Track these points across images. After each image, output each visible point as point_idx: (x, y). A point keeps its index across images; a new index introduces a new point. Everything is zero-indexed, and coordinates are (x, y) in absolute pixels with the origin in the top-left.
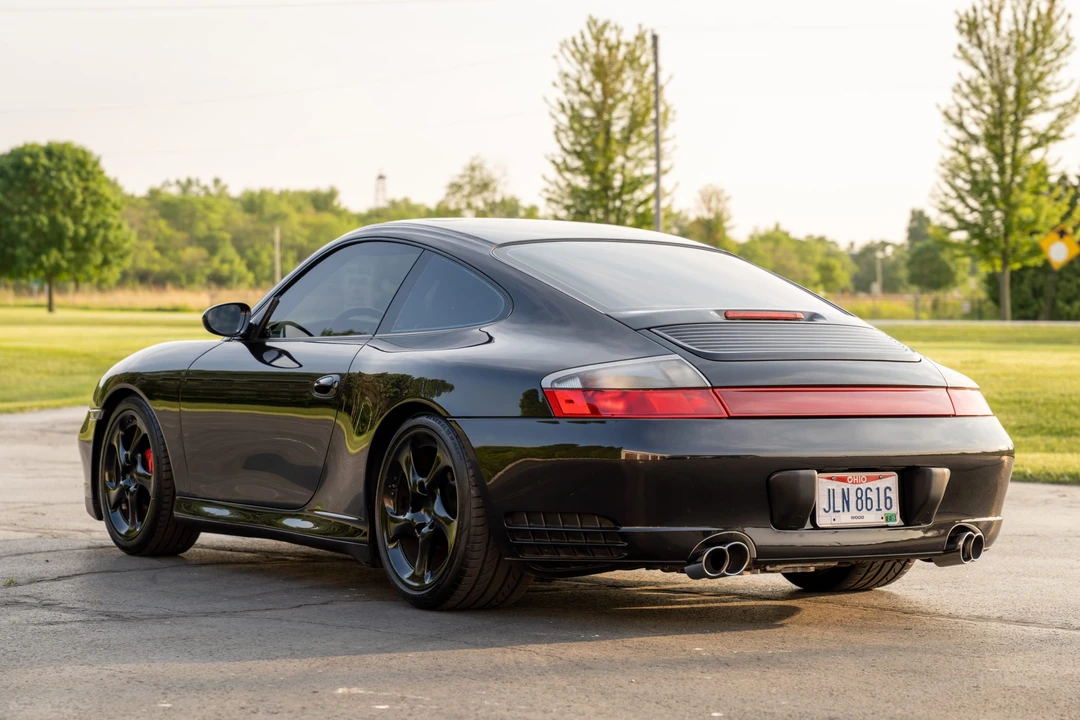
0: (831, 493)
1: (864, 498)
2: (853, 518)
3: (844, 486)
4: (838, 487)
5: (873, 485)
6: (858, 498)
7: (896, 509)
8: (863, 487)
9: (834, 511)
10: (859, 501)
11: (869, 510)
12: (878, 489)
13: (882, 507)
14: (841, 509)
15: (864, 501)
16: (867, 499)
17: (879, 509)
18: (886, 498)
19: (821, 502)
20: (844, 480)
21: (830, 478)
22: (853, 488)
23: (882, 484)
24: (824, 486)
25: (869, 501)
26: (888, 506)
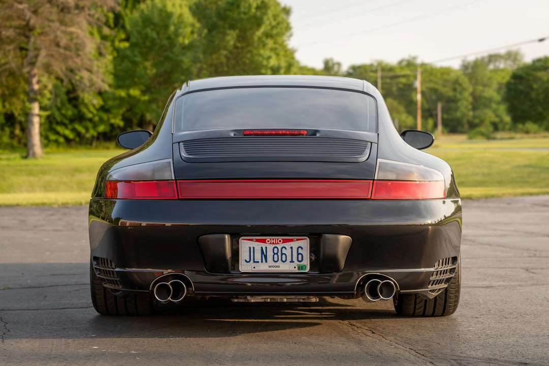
0: (251, 251)
1: (279, 254)
2: (270, 267)
3: (263, 245)
4: (258, 246)
5: (287, 245)
6: (275, 254)
7: (306, 262)
8: (279, 246)
9: (254, 262)
10: (276, 256)
11: (283, 262)
12: (292, 248)
13: (295, 259)
14: (260, 261)
15: (279, 256)
16: (282, 254)
17: (292, 261)
18: (298, 254)
19: (244, 254)
20: (264, 241)
21: (251, 240)
22: (270, 247)
23: (295, 245)
24: (245, 245)
25: (284, 256)
26: (300, 259)
